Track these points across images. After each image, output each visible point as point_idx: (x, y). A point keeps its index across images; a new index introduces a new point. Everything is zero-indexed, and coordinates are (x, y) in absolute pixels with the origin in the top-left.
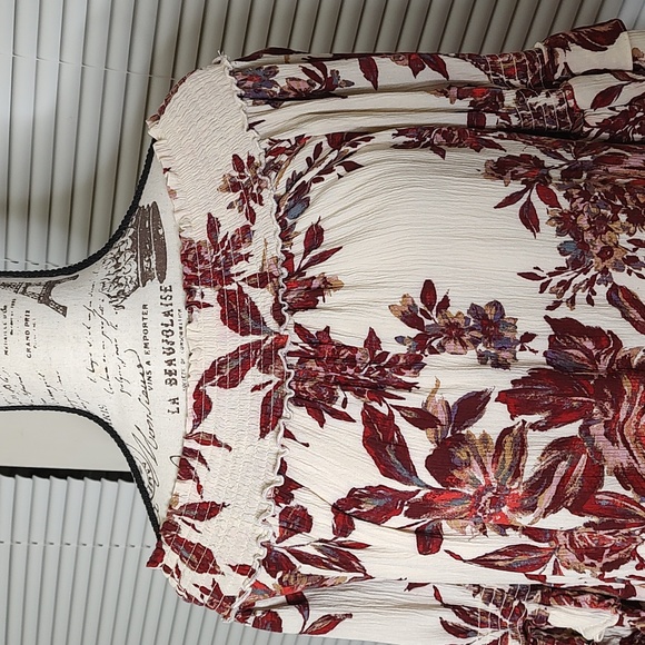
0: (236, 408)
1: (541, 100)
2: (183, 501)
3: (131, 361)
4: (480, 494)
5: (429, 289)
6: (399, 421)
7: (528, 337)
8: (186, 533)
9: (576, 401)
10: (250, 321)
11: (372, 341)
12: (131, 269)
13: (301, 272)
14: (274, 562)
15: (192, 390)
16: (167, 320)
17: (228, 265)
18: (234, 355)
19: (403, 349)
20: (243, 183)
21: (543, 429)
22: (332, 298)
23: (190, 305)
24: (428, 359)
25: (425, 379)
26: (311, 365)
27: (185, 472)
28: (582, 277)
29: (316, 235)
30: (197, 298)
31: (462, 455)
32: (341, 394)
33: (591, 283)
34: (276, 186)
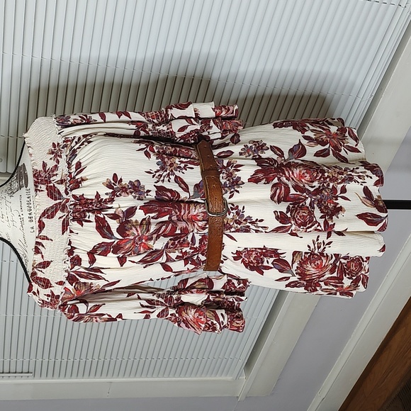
0: (53, 225)
1: (161, 128)
2: (38, 263)
3: (16, 215)
4: (135, 238)
5: (115, 176)
6: (107, 219)
7: (149, 191)
8: (40, 275)
9: (166, 209)
10: (58, 196)
11: (98, 195)
12: (16, 185)
13: (74, 178)
14: (71, 279)
15: (38, 219)
16: (29, 200)
17: (50, 178)
18: (52, 207)
19: (108, 197)
20: (55, 152)
21: (156, 219)
22: (84, 184)
23: (36, 190)
24: (116, 198)
25: (115, 205)
26: (78, 207)
27: (37, 251)
28: (165, 173)
29: (79, 164)
30: (39, 188)
31: (128, 226)
32: (88, 214)
33: (168, 175)
34: (66, 152)
